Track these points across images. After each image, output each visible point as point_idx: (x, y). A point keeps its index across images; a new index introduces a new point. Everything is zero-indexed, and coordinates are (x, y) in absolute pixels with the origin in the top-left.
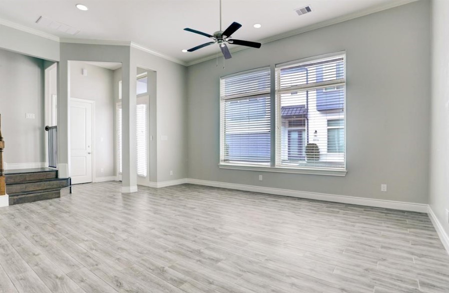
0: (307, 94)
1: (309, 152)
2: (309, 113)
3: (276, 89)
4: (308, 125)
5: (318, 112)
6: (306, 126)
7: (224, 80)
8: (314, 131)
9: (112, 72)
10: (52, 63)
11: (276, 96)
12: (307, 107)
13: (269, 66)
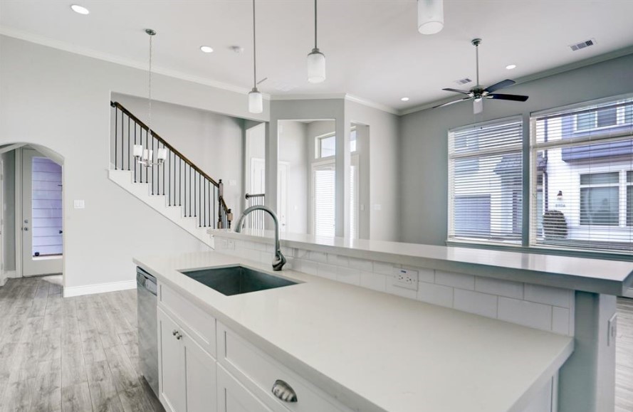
0: (546, 138)
1: (547, 223)
2: (548, 165)
3: (531, 144)
4: (546, 182)
5: (566, 164)
6: (544, 185)
7: (453, 133)
8: (558, 193)
9: (306, 126)
10: (256, 123)
11: (531, 153)
12: (546, 157)
13: (521, 114)
